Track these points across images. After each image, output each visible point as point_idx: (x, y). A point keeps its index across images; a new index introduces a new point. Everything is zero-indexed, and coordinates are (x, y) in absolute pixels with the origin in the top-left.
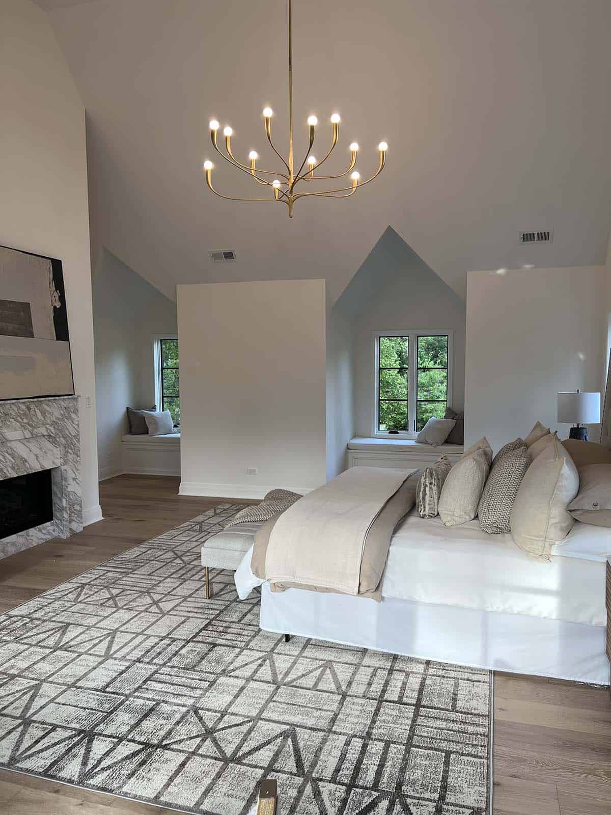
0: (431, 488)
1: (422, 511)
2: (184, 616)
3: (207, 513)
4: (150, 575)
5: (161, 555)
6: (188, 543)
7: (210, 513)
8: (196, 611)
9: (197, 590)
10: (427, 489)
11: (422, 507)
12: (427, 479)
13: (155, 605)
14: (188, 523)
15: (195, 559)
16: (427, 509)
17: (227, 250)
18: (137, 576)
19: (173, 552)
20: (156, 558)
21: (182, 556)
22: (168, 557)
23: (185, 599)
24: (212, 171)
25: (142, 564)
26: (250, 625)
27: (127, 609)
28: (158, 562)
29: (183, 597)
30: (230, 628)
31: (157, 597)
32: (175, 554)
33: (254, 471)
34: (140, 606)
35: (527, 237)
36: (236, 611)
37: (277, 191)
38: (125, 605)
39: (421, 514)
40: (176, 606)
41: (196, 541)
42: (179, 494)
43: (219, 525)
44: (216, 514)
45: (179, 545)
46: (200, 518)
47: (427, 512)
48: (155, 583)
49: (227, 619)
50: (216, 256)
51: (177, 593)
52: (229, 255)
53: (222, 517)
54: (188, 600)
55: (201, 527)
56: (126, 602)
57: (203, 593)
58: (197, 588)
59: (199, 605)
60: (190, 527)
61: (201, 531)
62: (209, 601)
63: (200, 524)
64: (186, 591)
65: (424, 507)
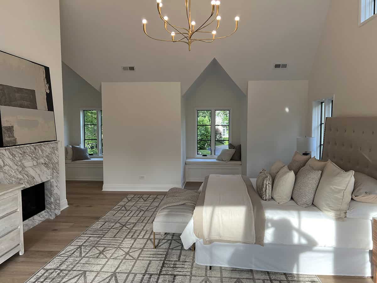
0: (269, 186)
1: (265, 197)
2: (148, 260)
3: (123, 200)
4: (114, 237)
5: (114, 225)
6: (124, 218)
7: (125, 200)
8: (153, 256)
9: (145, 244)
10: (267, 186)
11: (265, 195)
12: (268, 182)
13: (128, 255)
14: (117, 207)
15: (133, 227)
16: (267, 196)
17: (131, 66)
18: (108, 238)
19: (119, 223)
20: (112, 227)
21: (125, 225)
22: (119, 226)
23: (142, 249)
24: (146, 24)
25: (106, 231)
26: (185, 262)
27: (113, 259)
28: (114, 230)
29: (141, 249)
30: (176, 264)
31: (127, 250)
32: (121, 224)
33: (143, 177)
34: (120, 256)
35: (277, 66)
36: (174, 255)
37: (173, 37)
38: (111, 256)
39: (264, 198)
40: (139, 255)
41: (128, 216)
42: (103, 190)
43: (134, 206)
44: (129, 201)
45: (120, 219)
46: (122, 203)
47: (267, 198)
48: (120, 242)
49: (171, 259)
50: (125, 69)
51: (135, 246)
52: (132, 69)
53: (133, 202)
54: (144, 250)
55: (125, 208)
56: (111, 255)
57: (150, 245)
58: (145, 243)
59: (152, 253)
60: (120, 209)
61: (127, 211)
62: (155, 250)
63: (124, 206)
64: (139, 245)
65: (266, 195)
